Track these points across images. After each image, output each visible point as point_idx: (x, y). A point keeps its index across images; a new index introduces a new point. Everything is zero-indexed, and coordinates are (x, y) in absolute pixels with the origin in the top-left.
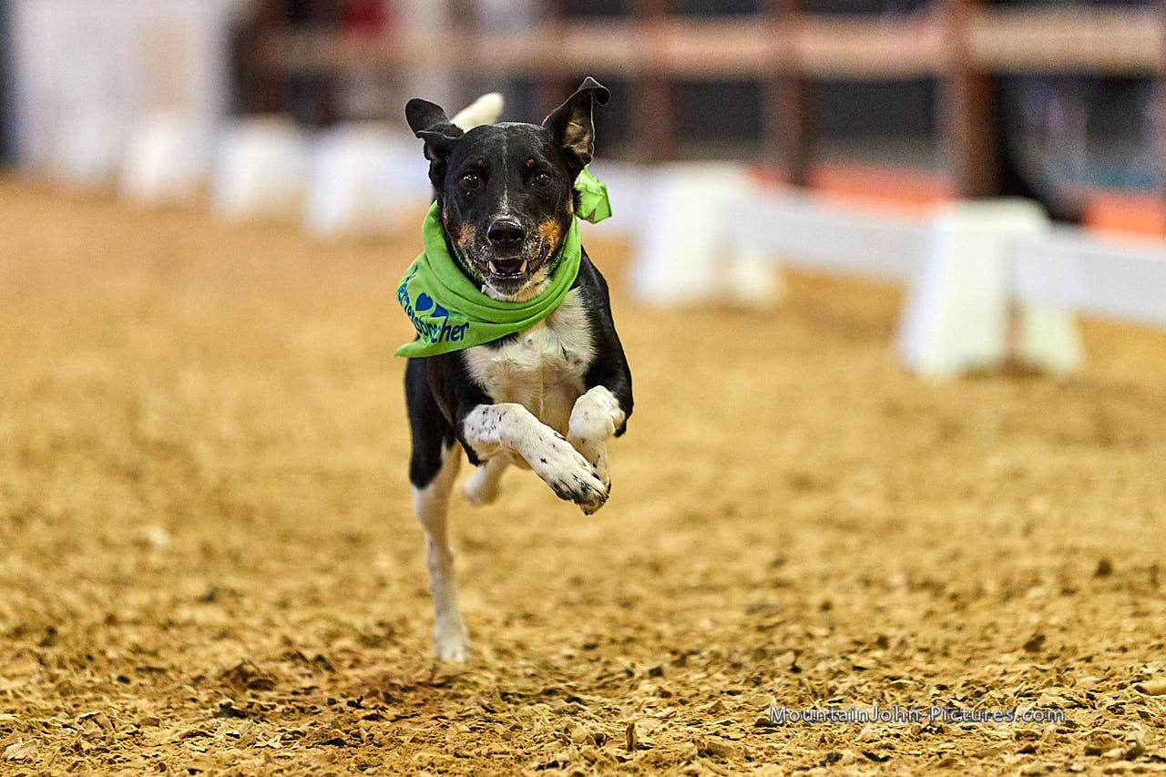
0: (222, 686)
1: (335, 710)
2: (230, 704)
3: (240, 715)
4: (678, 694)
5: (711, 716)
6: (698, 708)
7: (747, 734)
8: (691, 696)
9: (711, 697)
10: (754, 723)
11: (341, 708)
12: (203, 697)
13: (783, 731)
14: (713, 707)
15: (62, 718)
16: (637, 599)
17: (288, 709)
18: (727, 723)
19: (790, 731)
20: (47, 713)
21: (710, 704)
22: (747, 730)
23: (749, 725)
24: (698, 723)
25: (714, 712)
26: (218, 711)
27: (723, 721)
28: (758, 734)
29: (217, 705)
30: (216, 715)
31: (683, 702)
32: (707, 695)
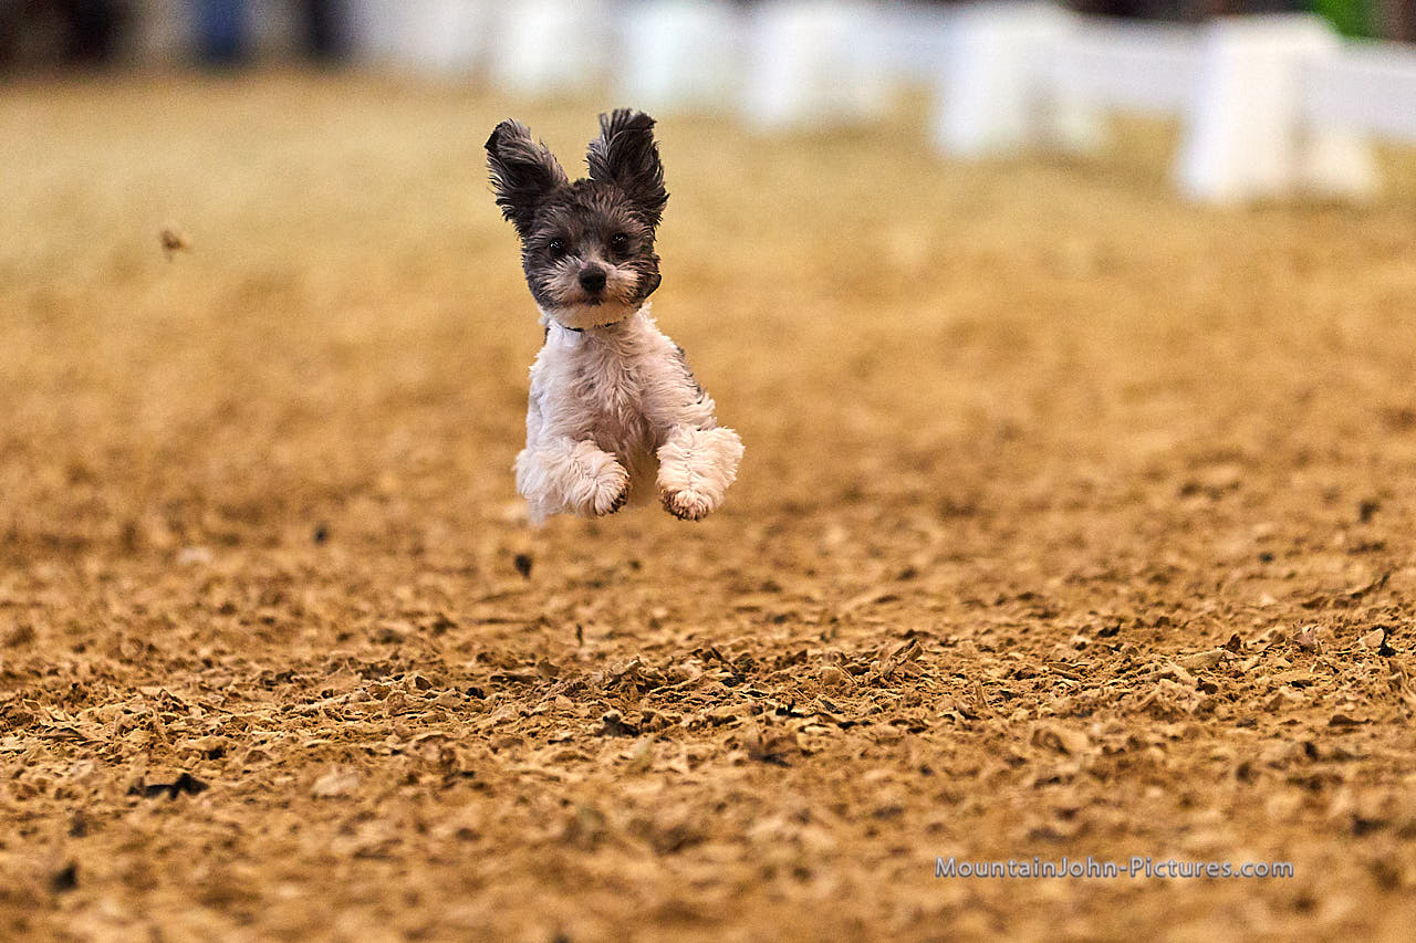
0: (608, 696)
1: (760, 721)
2: (617, 716)
3: (632, 732)
4: (1226, 687)
5: (1269, 715)
6: (1253, 704)
7: (1318, 735)
8: (1245, 689)
9: (1270, 690)
10: (1327, 722)
11: (767, 718)
12: (584, 710)
13: (1367, 730)
14: (1271, 702)
15: (391, 742)
16: (1173, 569)
17: (697, 722)
18: (1293, 723)
19: (1376, 730)
20: (372, 737)
21: (1268, 699)
22: (1319, 729)
23: (1322, 722)
24: (1251, 724)
25: (1273, 709)
26: (601, 727)
27: (1286, 719)
28: (1334, 734)
29: (601, 719)
30: (599, 733)
31: (1233, 698)
32: (1264, 688)
